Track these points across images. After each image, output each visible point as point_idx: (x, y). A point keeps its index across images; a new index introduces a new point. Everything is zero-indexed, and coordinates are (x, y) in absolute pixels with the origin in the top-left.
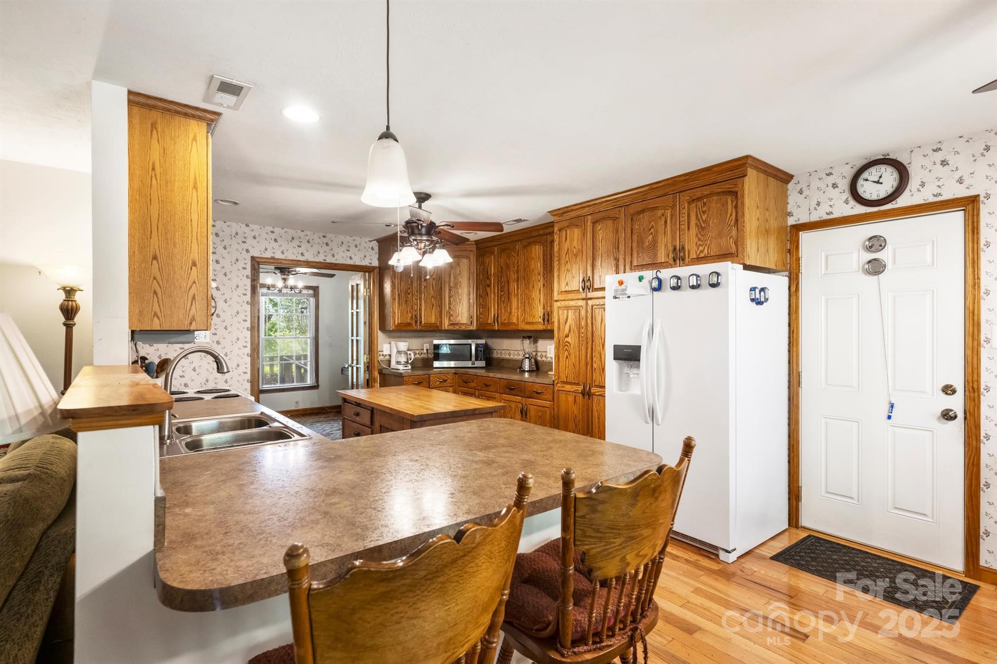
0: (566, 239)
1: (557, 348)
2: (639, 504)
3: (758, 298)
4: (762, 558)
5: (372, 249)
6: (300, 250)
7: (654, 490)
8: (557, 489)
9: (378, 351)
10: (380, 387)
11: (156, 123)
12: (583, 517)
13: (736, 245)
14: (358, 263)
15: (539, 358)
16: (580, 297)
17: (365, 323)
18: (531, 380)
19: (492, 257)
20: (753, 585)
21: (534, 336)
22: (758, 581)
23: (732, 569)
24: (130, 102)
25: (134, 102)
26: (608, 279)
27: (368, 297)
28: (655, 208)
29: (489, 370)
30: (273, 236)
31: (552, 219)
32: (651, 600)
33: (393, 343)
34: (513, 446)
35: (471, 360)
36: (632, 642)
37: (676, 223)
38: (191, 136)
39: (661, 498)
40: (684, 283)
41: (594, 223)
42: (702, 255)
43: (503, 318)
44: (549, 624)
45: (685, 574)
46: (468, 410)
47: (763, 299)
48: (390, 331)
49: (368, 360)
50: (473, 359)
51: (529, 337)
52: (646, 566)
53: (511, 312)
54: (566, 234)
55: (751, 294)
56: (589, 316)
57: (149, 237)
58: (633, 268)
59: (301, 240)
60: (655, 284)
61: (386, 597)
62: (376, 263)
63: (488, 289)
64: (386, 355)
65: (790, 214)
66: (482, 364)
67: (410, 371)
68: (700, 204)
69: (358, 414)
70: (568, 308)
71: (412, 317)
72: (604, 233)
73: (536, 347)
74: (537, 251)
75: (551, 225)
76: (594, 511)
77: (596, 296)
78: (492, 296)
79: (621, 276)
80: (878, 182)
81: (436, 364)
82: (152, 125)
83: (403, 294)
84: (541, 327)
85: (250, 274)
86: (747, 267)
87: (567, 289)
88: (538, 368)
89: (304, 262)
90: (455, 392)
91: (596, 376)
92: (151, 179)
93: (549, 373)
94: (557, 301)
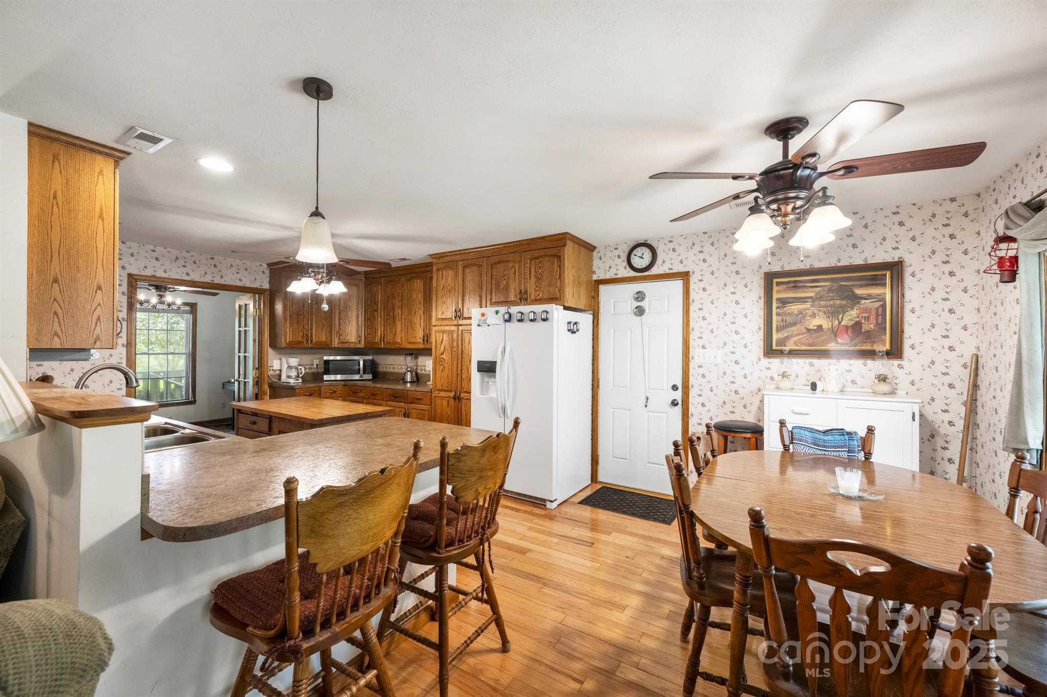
0: (442, 277)
1: (435, 363)
2: (486, 456)
3: (573, 329)
4: (573, 503)
5: (263, 272)
6: (185, 270)
7: (495, 447)
8: (436, 455)
9: (267, 367)
10: (270, 398)
11: (58, 155)
12: (453, 465)
13: (559, 291)
14: (248, 285)
15: (419, 371)
16: (453, 323)
17: (254, 341)
18: (413, 389)
19: (380, 287)
20: (566, 520)
21: (415, 353)
22: (569, 518)
23: (554, 513)
24: (30, 133)
25: (34, 133)
26: (474, 311)
27: (257, 316)
28: (508, 261)
29: (375, 381)
30: (155, 255)
31: (430, 260)
32: (494, 519)
33: (284, 359)
34: (404, 434)
35: (359, 373)
36: (481, 543)
37: (521, 274)
38: (97, 170)
39: (499, 452)
40: (526, 318)
41: (464, 267)
42: (538, 298)
43: (388, 339)
44: (431, 537)
45: (523, 520)
46: (361, 414)
47: (575, 330)
48: (281, 348)
49: (257, 375)
50: (361, 372)
51: (411, 354)
52: (491, 495)
53: (395, 334)
54: (442, 275)
55: (568, 326)
56: (460, 339)
57: (49, 262)
58: (493, 304)
59: (186, 261)
60: (507, 316)
61: (341, 505)
62: (266, 286)
63: (376, 313)
64: (276, 370)
65: (594, 272)
66: (369, 376)
67: (300, 384)
68: (537, 261)
69: (254, 423)
70: (443, 332)
71: (303, 337)
72: (471, 276)
73: (417, 362)
74: (418, 284)
75: (430, 265)
76: (459, 461)
77: (464, 323)
78: (379, 319)
79: (483, 310)
80: (641, 257)
81: (326, 377)
82: (54, 156)
83: (294, 315)
84: (421, 346)
85: (126, 291)
86: (566, 308)
87: (443, 316)
88: (418, 379)
89: (189, 281)
90: (344, 400)
91: (465, 385)
92: (52, 207)
93: (428, 383)
94: (435, 326)
